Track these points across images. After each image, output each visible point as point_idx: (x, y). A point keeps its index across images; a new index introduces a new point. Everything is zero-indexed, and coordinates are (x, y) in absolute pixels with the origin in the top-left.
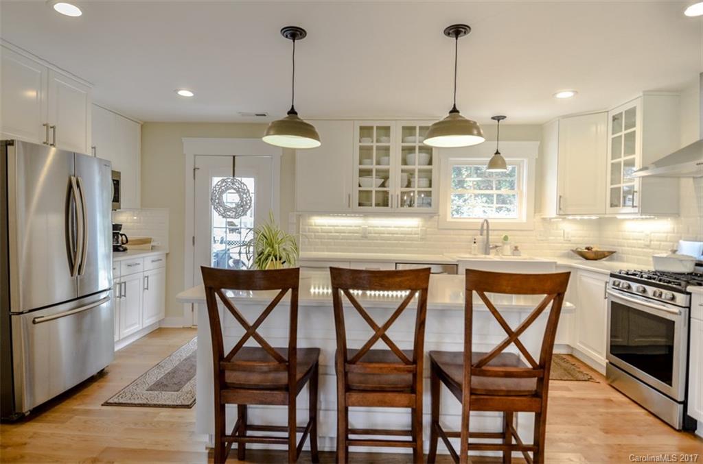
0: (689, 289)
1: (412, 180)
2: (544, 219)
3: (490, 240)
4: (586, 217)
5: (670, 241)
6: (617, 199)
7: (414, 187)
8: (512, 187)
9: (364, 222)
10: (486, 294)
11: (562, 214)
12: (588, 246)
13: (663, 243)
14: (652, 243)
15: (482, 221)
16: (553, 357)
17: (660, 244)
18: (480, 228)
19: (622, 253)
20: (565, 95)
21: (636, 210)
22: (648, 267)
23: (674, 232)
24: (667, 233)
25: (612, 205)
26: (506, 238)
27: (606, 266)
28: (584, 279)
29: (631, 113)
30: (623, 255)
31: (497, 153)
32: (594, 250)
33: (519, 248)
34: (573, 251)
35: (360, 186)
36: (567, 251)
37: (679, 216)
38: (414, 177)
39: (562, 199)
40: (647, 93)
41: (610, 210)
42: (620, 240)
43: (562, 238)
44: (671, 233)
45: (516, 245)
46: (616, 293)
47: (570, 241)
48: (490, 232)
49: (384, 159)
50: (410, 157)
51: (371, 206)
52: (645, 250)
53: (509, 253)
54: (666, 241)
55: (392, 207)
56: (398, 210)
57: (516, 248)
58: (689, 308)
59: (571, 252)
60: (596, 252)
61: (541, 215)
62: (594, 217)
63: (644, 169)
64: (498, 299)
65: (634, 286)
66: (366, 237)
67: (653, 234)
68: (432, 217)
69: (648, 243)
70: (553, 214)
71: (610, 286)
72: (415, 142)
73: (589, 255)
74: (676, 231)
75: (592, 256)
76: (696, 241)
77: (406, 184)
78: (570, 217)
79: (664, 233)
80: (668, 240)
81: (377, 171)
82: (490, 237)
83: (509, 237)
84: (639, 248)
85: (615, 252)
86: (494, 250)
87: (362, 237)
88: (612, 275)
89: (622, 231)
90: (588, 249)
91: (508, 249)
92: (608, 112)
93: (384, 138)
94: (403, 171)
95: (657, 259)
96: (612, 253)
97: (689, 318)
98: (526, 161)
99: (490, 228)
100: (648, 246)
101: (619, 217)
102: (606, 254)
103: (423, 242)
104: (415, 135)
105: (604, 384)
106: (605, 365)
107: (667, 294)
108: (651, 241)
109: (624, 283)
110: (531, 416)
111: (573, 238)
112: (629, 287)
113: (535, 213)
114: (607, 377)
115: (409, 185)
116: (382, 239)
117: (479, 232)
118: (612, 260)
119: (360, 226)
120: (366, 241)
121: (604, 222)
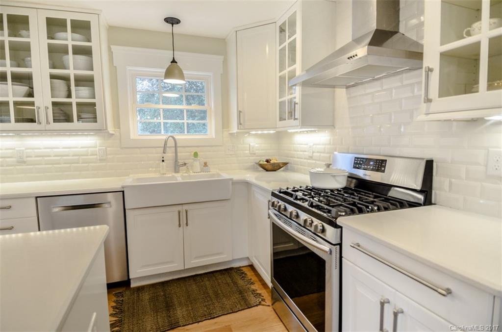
3: (179, 158)
4: (260, 132)
5: (327, 153)
8: (201, 103)
9: (19, 143)
11: (242, 129)
12: (268, 158)
13: (322, 155)
14: (314, 154)
17: (320, 155)
19: (294, 164)
21: (297, 123)
23: (330, 144)
24: (325, 145)
25: (281, 119)
26: (196, 155)
28: (256, 194)
30: (295, 166)
31: (174, 61)
32: (272, 162)
33: (208, 164)
34: (256, 163)
36: (252, 164)
37: (335, 128)
38: (71, 85)
39: (241, 114)
41: (279, 124)
42: (292, 152)
43: (248, 152)
44: (328, 145)
45: (205, 161)
47: (254, 154)
48: (179, 149)
51: (10, 122)
52: (309, 161)
53: (199, 170)
54: (324, 153)
55: (40, 123)
57: (205, 164)
58: (340, 245)
59: (256, 165)
60: (274, 164)
61: (229, 131)
66: (24, 162)
67: (314, 146)
69: (311, 155)
70: (236, 129)
72: (67, 40)
73: (268, 167)
74: (331, 144)
75: (271, 167)
76: (348, 153)
79: (323, 145)
80: (326, 151)
82: (179, 154)
83: (199, 154)
84: (305, 159)
85: (288, 163)
86: (184, 167)
87: (18, 162)
88: (273, 194)
89: (294, 144)
90: (267, 161)
91: (197, 165)
92: (275, 22)
93: (20, 32)
96: (285, 164)
97: (341, 257)
98: (212, 75)
99: (178, 145)
100: (311, 158)
102: (282, 166)
103: (104, 164)
104: (66, 31)
108: (313, 153)
111: (257, 151)
113: (223, 128)
118: (287, 170)
119: (14, 149)
120: (24, 167)
121: (280, 136)
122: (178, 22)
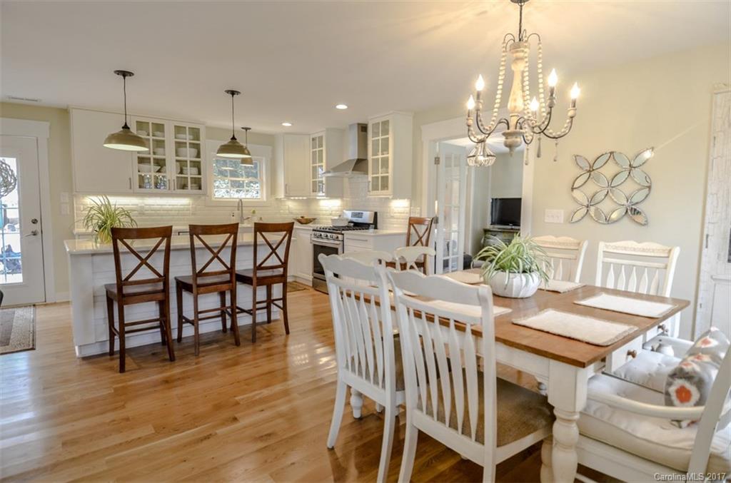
0: (343, 232)
1: (184, 168)
2: (277, 199)
3: (244, 214)
4: (301, 198)
5: (340, 211)
6: (316, 187)
7: (187, 174)
9: (141, 201)
10: (263, 233)
11: (288, 196)
12: (302, 215)
14: (331, 212)
15: (238, 200)
16: (288, 284)
17: (336, 213)
18: (237, 205)
20: (287, 124)
21: (324, 194)
22: (329, 224)
23: (341, 206)
24: (339, 206)
25: (313, 191)
26: (254, 212)
27: (312, 226)
28: (301, 235)
29: (321, 138)
30: (319, 220)
32: (305, 218)
33: (263, 219)
34: (295, 217)
35: (139, 171)
37: (343, 197)
38: (187, 166)
40: (327, 130)
41: (312, 194)
42: (318, 212)
43: (288, 211)
45: (261, 216)
46: (316, 239)
47: (292, 213)
48: (244, 208)
49: (160, 150)
50: (182, 150)
51: (150, 188)
52: (329, 216)
55: (169, 189)
56: (174, 192)
57: (261, 219)
58: (343, 241)
60: (307, 219)
61: (275, 197)
62: (305, 198)
63: (328, 172)
64: (267, 235)
65: (323, 234)
66: (144, 214)
67: (332, 208)
68: (200, 197)
70: (283, 196)
71: (313, 236)
72: (186, 139)
73: (304, 221)
75: (305, 222)
77: (179, 171)
78: (292, 198)
79: (337, 207)
81: (154, 159)
82: (244, 212)
83: (256, 212)
84: (327, 215)
85: (316, 219)
86: (247, 221)
87: (140, 214)
88: (314, 230)
89: (319, 206)
90: (302, 217)
91: (255, 219)
92: (309, 135)
93: (158, 133)
94: (177, 161)
95: (333, 220)
96: (314, 219)
97: (343, 245)
98: (264, 159)
99: (244, 205)
100: (331, 214)
101: (318, 198)
102: (311, 220)
103: (194, 216)
104: (185, 133)
105: (312, 290)
106: (311, 280)
107: (335, 236)
109: (318, 233)
110: (281, 285)
111: (294, 211)
112: (321, 235)
113: (271, 195)
114: (313, 286)
115: (181, 172)
116: (158, 215)
117: (236, 209)
118: (314, 223)
119: (137, 205)
120: (144, 217)
121: (310, 202)
122: (250, 129)
